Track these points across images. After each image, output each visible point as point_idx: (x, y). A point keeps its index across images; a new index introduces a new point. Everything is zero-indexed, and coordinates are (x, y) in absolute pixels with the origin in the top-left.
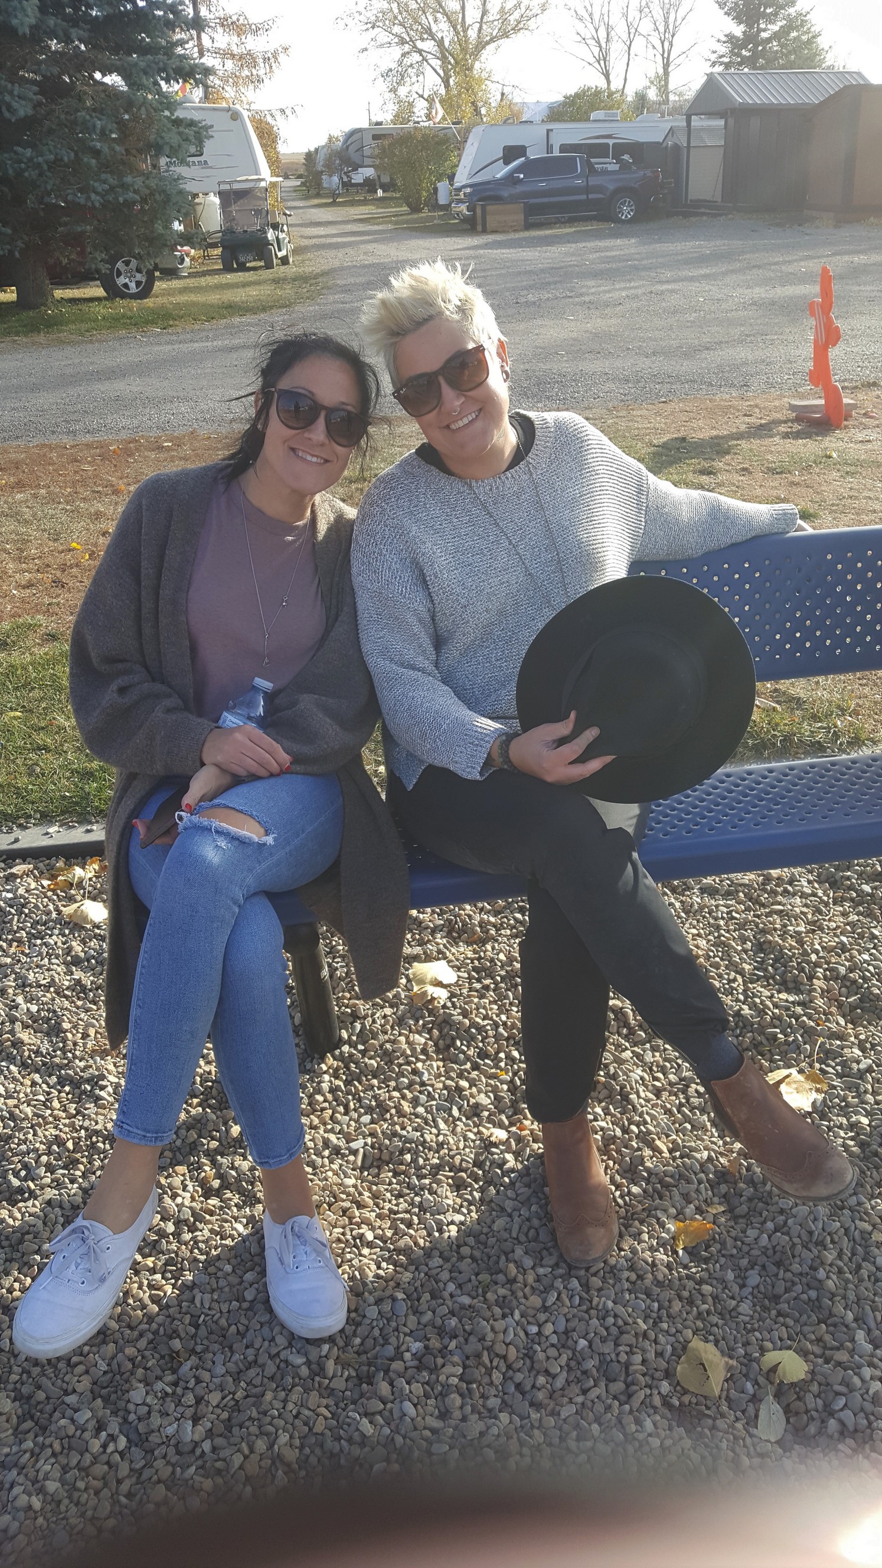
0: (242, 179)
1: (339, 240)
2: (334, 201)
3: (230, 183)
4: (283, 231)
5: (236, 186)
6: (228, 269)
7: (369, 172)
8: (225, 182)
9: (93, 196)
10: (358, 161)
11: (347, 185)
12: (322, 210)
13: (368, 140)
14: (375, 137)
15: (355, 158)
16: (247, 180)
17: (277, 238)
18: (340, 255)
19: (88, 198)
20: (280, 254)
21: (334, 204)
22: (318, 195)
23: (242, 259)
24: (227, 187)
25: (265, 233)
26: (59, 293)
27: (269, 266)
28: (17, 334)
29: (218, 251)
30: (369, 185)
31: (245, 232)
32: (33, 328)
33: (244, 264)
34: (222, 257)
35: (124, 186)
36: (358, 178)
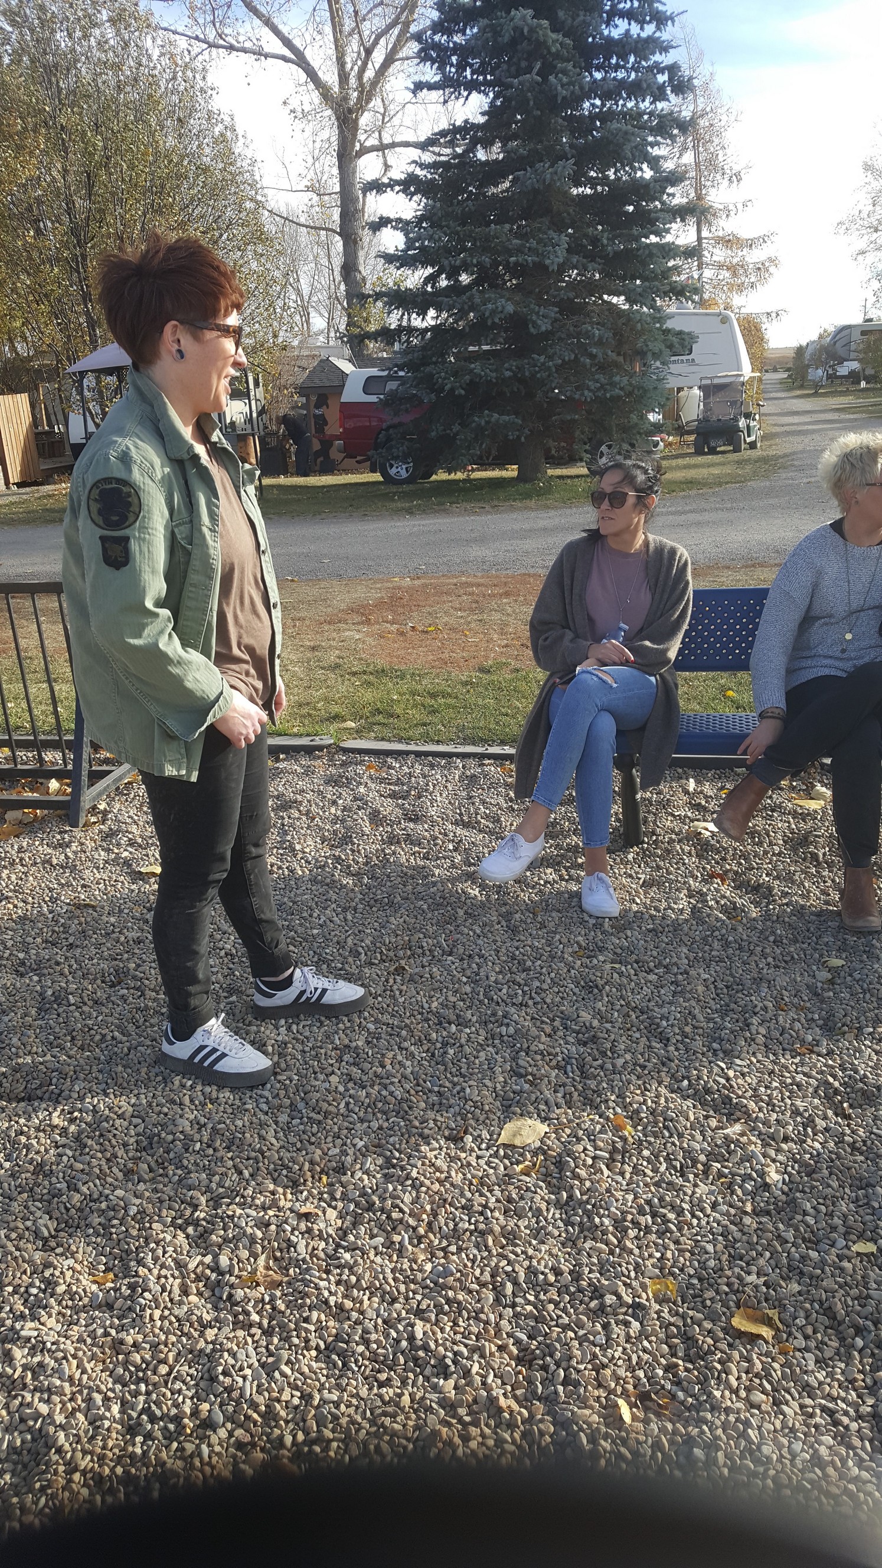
0: (723, 374)
1: (810, 427)
2: (816, 392)
3: (711, 378)
4: (754, 419)
5: (716, 381)
6: (699, 452)
7: (855, 365)
8: (707, 378)
9: (586, 392)
10: (843, 356)
11: (832, 377)
12: (802, 400)
13: (856, 336)
14: (863, 333)
15: (841, 352)
16: (727, 376)
17: (748, 427)
18: (807, 441)
19: (582, 394)
20: (748, 440)
21: (816, 394)
22: (802, 387)
23: (713, 444)
24: (709, 382)
25: (738, 421)
26: (550, 472)
27: (737, 450)
28: (514, 500)
29: (692, 438)
30: (854, 377)
31: (719, 420)
32: (528, 496)
33: (715, 448)
34: (696, 443)
35: (613, 384)
36: (843, 370)
